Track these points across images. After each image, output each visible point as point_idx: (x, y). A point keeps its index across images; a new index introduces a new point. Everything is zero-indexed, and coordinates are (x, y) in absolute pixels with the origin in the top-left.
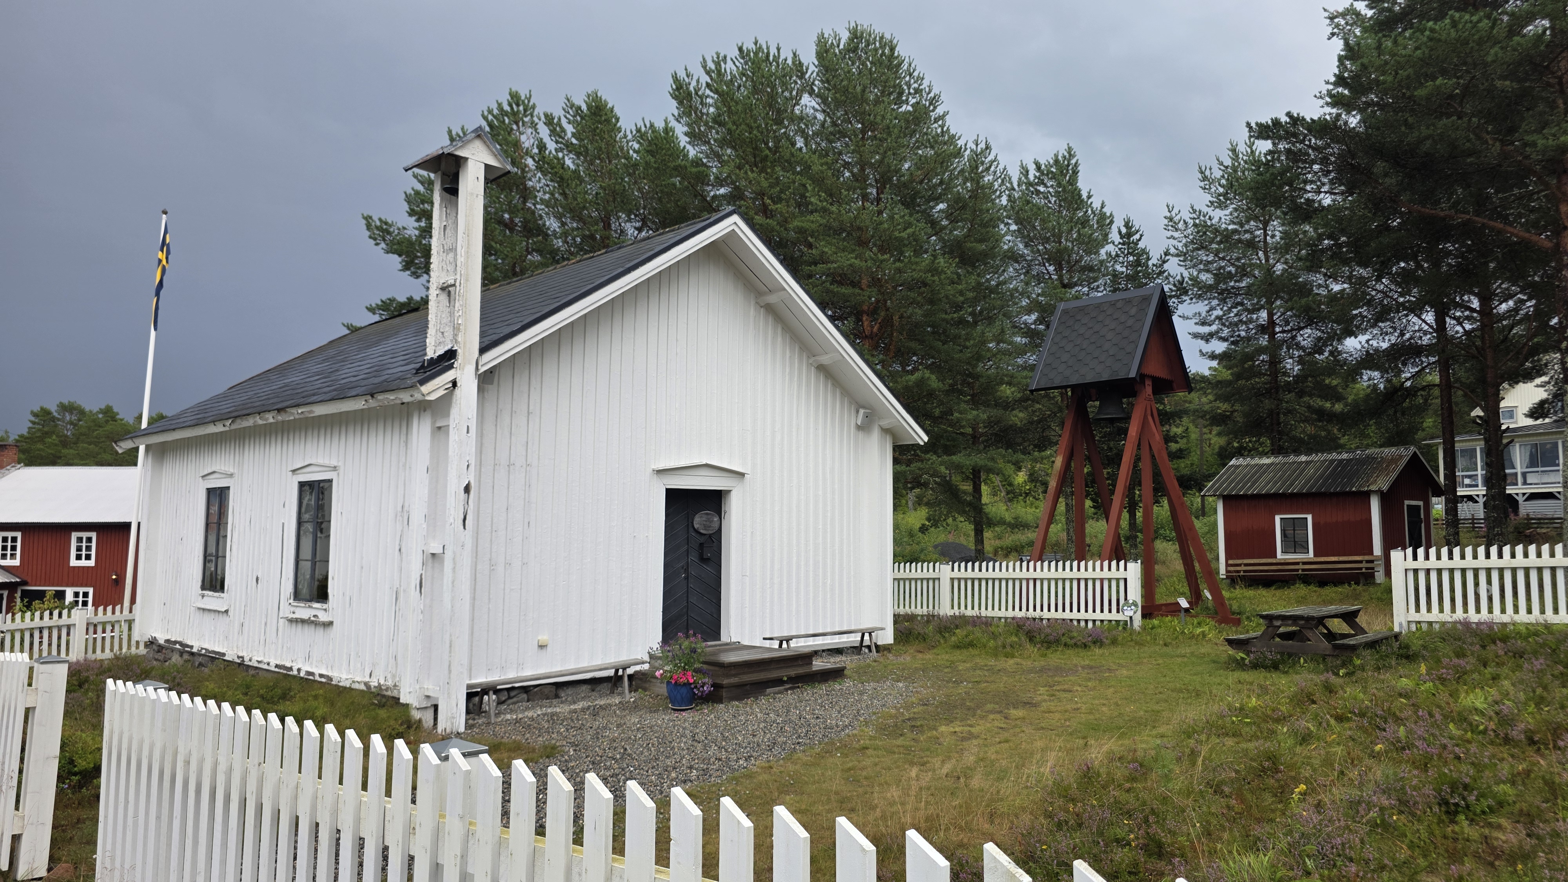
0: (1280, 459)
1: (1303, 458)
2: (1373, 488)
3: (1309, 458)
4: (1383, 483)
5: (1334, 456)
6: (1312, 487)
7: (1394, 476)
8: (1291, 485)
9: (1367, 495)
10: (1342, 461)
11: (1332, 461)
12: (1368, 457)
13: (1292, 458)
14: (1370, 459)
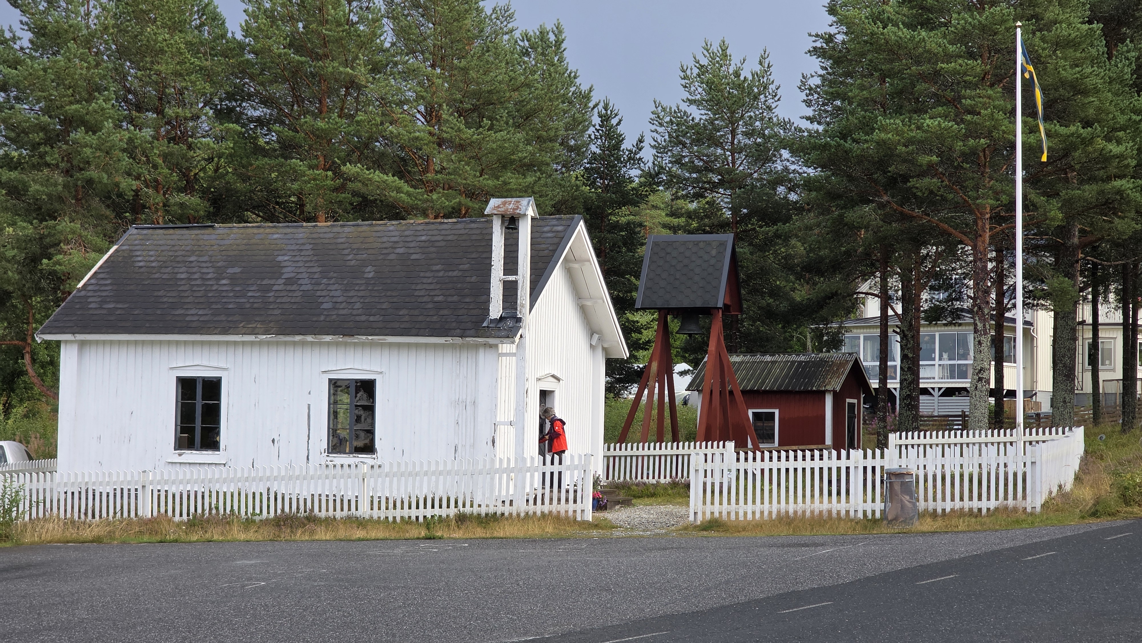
0: (748, 358)
1: (768, 358)
2: (829, 388)
3: (774, 359)
4: (837, 384)
5: (793, 357)
6: (781, 385)
7: (844, 377)
8: (763, 382)
9: (822, 394)
10: (800, 362)
11: (793, 362)
12: (822, 360)
13: (758, 358)
14: (822, 363)
